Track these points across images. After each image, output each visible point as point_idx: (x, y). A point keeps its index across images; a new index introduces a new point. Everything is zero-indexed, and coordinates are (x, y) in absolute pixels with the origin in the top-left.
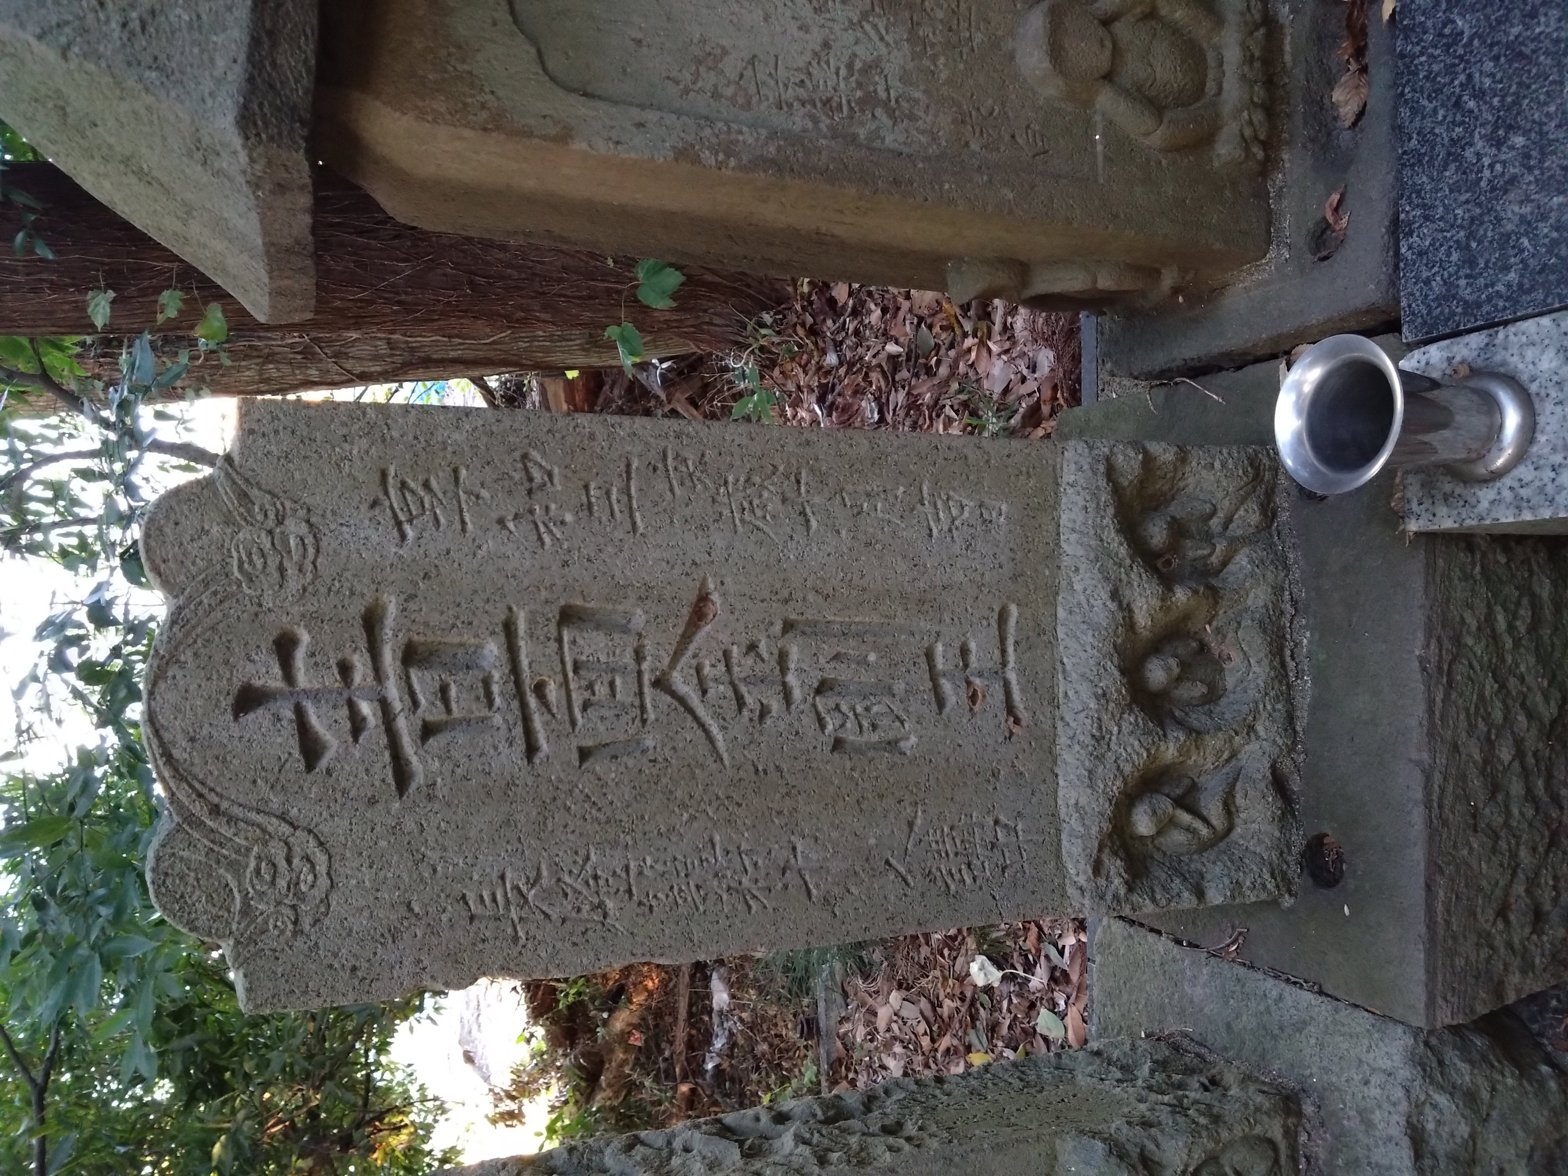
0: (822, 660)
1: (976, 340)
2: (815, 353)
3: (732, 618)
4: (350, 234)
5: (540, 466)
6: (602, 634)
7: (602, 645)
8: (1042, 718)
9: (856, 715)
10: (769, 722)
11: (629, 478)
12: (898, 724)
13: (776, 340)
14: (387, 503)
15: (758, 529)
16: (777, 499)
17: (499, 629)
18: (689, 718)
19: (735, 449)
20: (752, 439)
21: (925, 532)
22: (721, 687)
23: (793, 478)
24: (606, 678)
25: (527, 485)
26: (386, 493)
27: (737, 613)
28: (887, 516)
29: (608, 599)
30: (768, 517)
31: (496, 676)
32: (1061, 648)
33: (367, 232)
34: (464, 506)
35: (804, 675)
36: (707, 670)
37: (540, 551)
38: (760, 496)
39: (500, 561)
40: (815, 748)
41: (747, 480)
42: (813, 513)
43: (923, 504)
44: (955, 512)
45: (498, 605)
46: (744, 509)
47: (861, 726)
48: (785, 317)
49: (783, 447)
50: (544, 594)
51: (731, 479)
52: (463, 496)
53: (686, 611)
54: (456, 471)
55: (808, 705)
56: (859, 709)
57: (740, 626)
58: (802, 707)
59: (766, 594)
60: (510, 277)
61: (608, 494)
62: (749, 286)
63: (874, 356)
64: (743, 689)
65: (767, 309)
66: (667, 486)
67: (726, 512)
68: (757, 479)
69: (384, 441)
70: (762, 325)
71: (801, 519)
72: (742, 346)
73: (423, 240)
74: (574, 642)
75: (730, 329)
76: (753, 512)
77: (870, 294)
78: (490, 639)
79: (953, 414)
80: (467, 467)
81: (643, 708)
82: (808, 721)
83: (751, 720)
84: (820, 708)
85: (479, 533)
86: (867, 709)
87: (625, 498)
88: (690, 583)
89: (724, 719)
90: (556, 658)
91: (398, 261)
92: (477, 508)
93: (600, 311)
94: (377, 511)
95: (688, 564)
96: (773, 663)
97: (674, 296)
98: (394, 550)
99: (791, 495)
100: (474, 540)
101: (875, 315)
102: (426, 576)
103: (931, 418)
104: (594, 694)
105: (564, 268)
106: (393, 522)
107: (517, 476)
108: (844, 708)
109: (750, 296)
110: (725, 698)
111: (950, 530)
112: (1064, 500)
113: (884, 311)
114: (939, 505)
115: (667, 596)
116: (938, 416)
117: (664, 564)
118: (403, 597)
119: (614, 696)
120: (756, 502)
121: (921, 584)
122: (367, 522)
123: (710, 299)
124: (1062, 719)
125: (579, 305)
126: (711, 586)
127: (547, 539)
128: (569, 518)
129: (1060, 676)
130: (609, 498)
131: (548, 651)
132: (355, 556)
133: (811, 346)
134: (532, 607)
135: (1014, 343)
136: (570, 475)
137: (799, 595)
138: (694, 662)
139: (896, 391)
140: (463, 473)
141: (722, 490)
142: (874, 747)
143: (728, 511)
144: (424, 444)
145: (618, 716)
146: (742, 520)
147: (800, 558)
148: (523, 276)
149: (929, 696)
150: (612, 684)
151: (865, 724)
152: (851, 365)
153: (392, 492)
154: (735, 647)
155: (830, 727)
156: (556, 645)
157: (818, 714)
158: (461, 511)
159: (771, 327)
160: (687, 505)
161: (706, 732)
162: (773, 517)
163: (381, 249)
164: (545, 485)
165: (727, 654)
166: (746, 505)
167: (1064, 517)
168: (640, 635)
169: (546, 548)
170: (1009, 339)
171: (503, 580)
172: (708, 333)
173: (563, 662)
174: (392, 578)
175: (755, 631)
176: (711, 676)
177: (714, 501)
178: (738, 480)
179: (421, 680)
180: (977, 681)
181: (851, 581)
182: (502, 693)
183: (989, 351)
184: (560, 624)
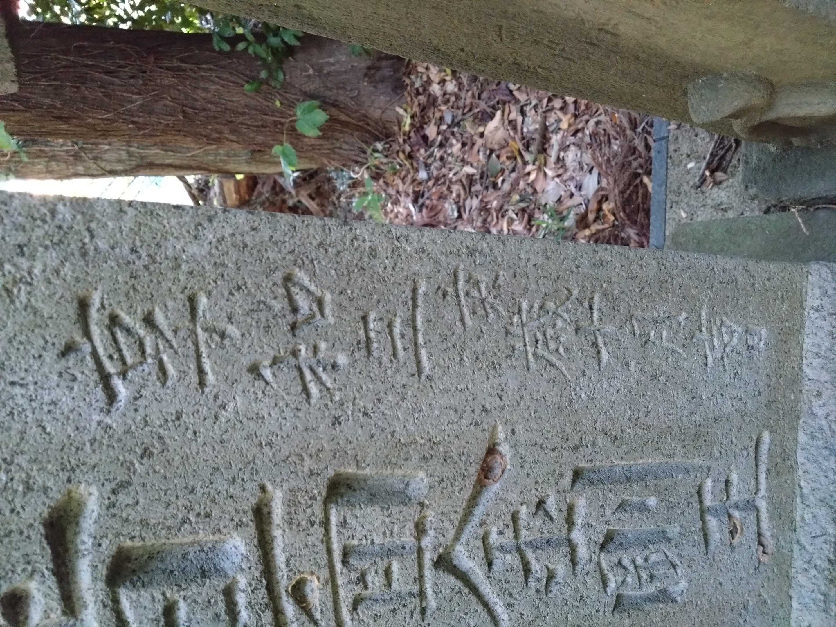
0: (608, 512)
1: (534, 167)
2: (411, 171)
3: (521, 472)
4: (100, 73)
5: (308, 290)
6: (378, 509)
7: (377, 523)
8: (783, 544)
9: (636, 567)
10: (555, 589)
11: (415, 306)
12: (672, 570)
13: (385, 160)
14: (87, 348)
15: (552, 365)
16: (571, 329)
17: (248, 518)
18: (474, 599)
19: (530, 270)
20: (548, 258)
21: (702, 362)
22: (509, 557)
23: (586, 304)
24: (382, 565)
25: (290, 318)
26: (87, 334)
27: (527, 466)
28: (671, 345)
29: (388, 463)
30: (561, 350)
31: (242, 581)
32: (800, 472)
33: (111, 73)
34: (203, 349)
35: (591, 531)
36: (494, 539)
37: (305, 407)
38: (554, 326)
39: (252, 424)
40: (598, 611)
41: (541, 308)
42: (605, 345)
43: (701, 331)
44: (726, 338)
45: (248, 485)
46: (537, 341)
47: (639, 578)
48: (391, 146)
49: (578, 267)
50: (308, 462)
51: (525, 306)
52: (202, 335)
53: (474, 470)
54: (192, 301)
55: (593, 565)
56: (639, 561)
57: (530, 482)
58: (587, 567)
59: (556, 441)
60: (210, 110)
61: (390, 326)
62: (368, 125)
63: (455, 174)
64: (530, 555)
65: (379, 140)
66: (458, 317)
67: (519, 345)
68: (551, 305)
69: (84, 254)
70: (375, 151)
71: (594, 351)
72: (362, 164)
73: (150, 81)
74: (344, 524)
75: (352, 152)
76: (547, 345)
77: (453, 134)
78: (235, 535)
79: (514, 216)
80: (209, 294)
81: (422, 594)
82: (593, 582)
83: (538, 591)
84: (604, 565)
85: (223, 386)
86: (646, 560)
87: (410, 332)
88: (479, 435)
89: (511, 595)
90: (322, 548)
91: (133, 94)
92: (221, 352)
93: (269, 136)
94: (72, 360)
95: (478, 412)
96: (563, 522)
97: (320, 129)
98: (96, 418)
99: (583, 324)
100: (216, 397)
101: (456, 147)
102: (146, 453)
103: (497, 218)
104: (366, 587)
105: (246, 105)
106: (96, 376)
107: (277, 305)
108: (626, 562)
109: (368, 132)
110: (512, 569)
111: (722, 358)
112: (807, 324)
113: (464, 145)
114: (714, 332)
115: (454, 455)
116: (503, 216)
117: (452, 412)
118: (109, 487)
119: (390, 585)
120: (550, 332)
121: (697, 418)
122: (55, 377)
123: (341, 132)
124: (798, 542)
125: (256, 132)
126: (501, 435)
127: (314, 389)
128: (342, 359)
129: (798, 500)
130: (391, 332)
131: (310, 540)
132: (34, 430)
133: (408, 166)
134: (293, 483)
135: (566, 170)
136: (345, 303)
137: (588, 439)
138: (481, 532)
139: (472, 198)
140: (203, 301)
141: (515, 319)
142: (649, 599)
143: (522, 344)
144: (146, 259)
145: (394, 611)
146: (535, 355)
147: (591, 398)
148: (219, 109)
149: (698, 538)
150: (388, 573)
151: (644, 575)
152: (437, 179)
153: (95, 331)
154: (524, 507)
155: (612, 585)
156: (322, 530)
157: (601, 571)
158: (199, 356)
159: (381, 152)
160: (479, 338)
161: (490, 611)
162: (567, 350)
163: (121, 85)
164: (313, 316)
165: (515, 517)
166: (539, 336)
167: (807, 341)
168: (422, 505)
169: (313, 401)
170: (562, 167)
171: (255, 450)
172: (339, 154)
173: (329, 551)
174: (94, 459)
175: (545, 486)
176: (497, 544)
177: (507, 333)
178: (532, 307)
179: (136, 605)
180: (736, 514)
181: (637, 419)
182: (250, 605)
183: (545, 174)
184: (327, 502)
